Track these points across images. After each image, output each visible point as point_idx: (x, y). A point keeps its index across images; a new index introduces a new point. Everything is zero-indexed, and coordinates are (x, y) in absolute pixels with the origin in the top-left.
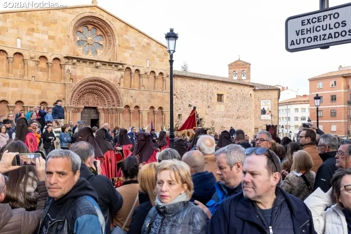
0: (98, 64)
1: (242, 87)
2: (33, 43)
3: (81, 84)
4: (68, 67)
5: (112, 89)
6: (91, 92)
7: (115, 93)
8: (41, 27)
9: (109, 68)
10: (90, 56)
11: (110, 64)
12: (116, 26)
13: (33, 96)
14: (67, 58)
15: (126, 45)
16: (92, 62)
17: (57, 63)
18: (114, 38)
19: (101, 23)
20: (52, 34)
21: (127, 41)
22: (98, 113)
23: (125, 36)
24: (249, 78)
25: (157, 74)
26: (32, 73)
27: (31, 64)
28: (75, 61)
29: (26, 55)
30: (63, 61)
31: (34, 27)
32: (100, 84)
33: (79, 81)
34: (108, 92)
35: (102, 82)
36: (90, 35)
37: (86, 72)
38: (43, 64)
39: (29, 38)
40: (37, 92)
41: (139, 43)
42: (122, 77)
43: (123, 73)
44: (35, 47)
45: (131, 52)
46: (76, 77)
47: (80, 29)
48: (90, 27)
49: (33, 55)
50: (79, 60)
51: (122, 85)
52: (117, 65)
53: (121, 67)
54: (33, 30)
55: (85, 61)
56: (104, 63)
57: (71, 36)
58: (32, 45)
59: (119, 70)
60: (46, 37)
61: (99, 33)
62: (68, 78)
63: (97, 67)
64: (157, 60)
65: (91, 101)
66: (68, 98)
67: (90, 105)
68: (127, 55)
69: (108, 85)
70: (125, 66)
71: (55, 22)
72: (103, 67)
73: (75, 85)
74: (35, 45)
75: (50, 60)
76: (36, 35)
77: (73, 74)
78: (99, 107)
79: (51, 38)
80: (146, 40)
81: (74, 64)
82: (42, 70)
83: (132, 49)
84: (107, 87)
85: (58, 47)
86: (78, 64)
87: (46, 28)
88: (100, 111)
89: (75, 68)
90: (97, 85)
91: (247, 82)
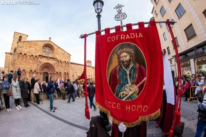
0: (49, 58)
1: (90, 67)
2: (30, 51)
3: (43, 65)
4: (39, 59)
5: (53, 67)
6: (46, 67)
7: (54, 68)
8: (33, 46)
9: (52, 59)
10: (47, 56)
11: (52, 58)
12: (55, 47)
13: (28, 68)
14: (39, 56)
15: (58, 53)
16: (47, 57)
17: (36, 57)
18: (54, 51)
19: (51, 46)
20: (36, 48)
21: (58, 52)
22: (48, 74)
23: (57, 50)
24: (91, 65)
25: (67, 62)
26: (28, 60)
27: (28, 57)
28: (41, 57)
29: (27, 54)
30: (38, 57)
31: (31, 46)
32: (49, 65)
33: (42, 64)
34: (51, 67)
35: (50, 64)
36: (47, 50)
37: (45, 61)
38: (32, 58)
39: (29, 49)
40: (29, 67)
41: (62, 52)
42: (56, 63)
43: (56, 61)
44: (30, 52)
45: (59, 55)
46: (41, 62)
47: (45, 48)
48: (48, 47)
49: (29, 54)
50: (43, 56)
51: (56, 65)
52: (54, 58)
53: (55, 59)
54: (31, 47)
55: (45, 57)
56: (50, 58)
57: (42, 50)
58: (29, 51)
59: (55, 60)
60: (34, 49)
61: (50, 49)
62: (39, 62)
63: (48, 59)
64: (67, 58)
65: (46, 70)
66: (39, 69)
67: (46, 72)
68: (58, 56)
69: (51, 65)
70: (57, 59)
71: (37, 45)
72: (50, 59)
73: (41, 65)
74: (31, 51)
75: (34, 56)
76: (31, 48)
77: (41, 61)
78: (48, 73)
79: (36, 49)
80: (64, 52)
81: (41, 58)
82: (31, 60)
83: (59, 54)
84: (51, 66)
85: (37, 53)
86: (42, 58)
87: (34, 46)
88: (49, 74)
89: (41, 59)
90: (48, 65)
91: (91, 66)
